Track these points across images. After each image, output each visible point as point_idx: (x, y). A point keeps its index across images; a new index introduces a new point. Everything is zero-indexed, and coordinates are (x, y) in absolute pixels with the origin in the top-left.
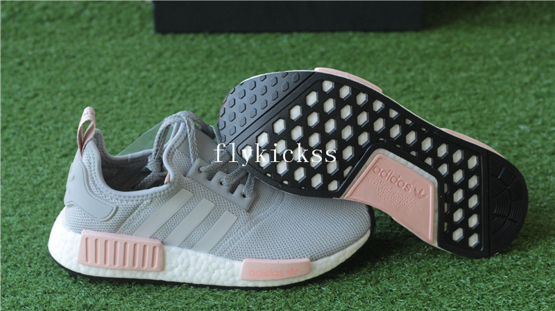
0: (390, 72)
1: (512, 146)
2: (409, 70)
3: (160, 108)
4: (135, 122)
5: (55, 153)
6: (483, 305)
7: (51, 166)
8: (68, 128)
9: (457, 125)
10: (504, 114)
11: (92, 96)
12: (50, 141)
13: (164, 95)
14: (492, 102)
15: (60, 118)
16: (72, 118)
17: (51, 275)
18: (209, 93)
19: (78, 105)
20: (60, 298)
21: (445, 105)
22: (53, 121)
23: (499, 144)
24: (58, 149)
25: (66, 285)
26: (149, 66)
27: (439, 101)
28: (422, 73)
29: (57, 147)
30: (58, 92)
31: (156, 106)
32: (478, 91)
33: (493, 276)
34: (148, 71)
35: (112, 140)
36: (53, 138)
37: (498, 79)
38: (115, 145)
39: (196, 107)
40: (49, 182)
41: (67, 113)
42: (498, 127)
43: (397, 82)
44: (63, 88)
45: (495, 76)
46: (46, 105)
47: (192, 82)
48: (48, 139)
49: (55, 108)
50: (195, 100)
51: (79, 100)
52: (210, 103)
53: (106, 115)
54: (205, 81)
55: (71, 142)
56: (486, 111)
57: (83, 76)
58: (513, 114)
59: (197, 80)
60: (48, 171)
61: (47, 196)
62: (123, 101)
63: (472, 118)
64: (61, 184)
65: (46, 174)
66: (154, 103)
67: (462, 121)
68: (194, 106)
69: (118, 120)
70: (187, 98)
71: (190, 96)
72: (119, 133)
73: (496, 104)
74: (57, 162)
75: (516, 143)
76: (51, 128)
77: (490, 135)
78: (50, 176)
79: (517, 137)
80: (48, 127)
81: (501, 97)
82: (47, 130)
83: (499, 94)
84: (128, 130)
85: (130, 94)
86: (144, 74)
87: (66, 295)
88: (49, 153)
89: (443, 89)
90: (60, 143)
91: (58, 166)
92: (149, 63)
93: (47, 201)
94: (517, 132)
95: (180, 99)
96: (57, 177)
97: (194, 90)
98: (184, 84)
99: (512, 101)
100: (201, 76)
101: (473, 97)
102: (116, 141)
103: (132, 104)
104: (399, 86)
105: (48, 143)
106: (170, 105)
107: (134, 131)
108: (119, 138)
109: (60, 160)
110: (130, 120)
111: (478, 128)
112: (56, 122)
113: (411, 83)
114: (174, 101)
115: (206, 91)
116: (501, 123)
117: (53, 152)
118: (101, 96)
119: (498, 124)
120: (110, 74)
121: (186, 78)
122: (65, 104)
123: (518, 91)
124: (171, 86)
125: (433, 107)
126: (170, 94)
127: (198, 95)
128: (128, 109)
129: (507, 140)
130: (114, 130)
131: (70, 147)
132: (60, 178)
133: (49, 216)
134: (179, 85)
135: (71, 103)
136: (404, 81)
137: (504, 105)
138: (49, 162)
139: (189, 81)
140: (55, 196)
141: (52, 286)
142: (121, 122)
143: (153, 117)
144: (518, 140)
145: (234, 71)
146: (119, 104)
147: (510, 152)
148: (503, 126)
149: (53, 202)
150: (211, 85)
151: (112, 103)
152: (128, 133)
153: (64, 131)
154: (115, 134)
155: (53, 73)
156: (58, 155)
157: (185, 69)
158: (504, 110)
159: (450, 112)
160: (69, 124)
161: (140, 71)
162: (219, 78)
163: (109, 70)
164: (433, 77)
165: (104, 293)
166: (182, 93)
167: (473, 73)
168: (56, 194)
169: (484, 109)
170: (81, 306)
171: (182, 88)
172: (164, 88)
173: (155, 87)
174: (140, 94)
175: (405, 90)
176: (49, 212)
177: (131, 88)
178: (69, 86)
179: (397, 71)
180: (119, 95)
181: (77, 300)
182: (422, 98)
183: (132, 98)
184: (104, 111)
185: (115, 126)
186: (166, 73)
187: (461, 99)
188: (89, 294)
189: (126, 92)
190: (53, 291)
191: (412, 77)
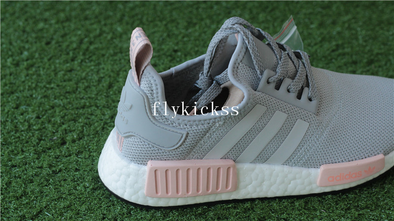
2: (334, 23)
3: (60, 75)
4: (31, 96)
13: (64, 57)
18: (115, 54)
26: (47, 14)
31: (56, 72)
34: (46, 20)
39: (101, 74)
43: (323, 40)
47: (95, 37)
50: (99, 64)
52: (116, 68)
54: (109, 37)
62: (17, 65)
66: (53, 67)
71: (94, 58)
84: (23, 108)
85: (26, 53)
86: (41, 25)
92: (46, 10)
97: (97, 49)
100: (106, 29)
103: (27, 69)
104: (326, 45)
106: (71, 70)
110: (27, 93)
113: (339, 42)
114: (76, 64)
115: (111, 51)
124: (71, 42)
126: (71, 55)
127: (103, 55)
128: (23, 75)
136: (331, 38)
139: (92, 35)
146: (13, 69)
150: (116, 41)
152: (23, 113)
157: (86, 18)
161: (36, 22)
164: (362, 33)
171: (84, 46)
172: (64, 45)
173: (53, 42)
174: (37, 55)
177: (27, 46)
179: (321, 25)
183: (27, 59)
186: (66, 24)
191: (339, 33)
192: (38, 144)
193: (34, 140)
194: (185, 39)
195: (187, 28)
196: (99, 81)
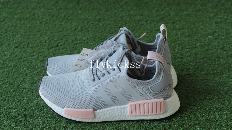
0: (154, 11)
1: (205, 45)
2: (162, 10)
3: (57, 26)
4: (46, 32)
5: (12, 46)
6: (191, 116)
7: (11, 52)
8: (18, 35)
9: (182, 35)
10: (202, 31)
11: (28, 21)
12: (10, 40)
13: (59, 20)
14: (197, 25)
15: (14, 30)
16: (20, 30)
17: (11, 101)
18: (78, 20)
19: (22, 25)
20: (14, 111)
21: (177, 26)
22: (11, 32)
23: (200, 44)
24: (14, 44)
25: (17, 105)
26: (52, 7)
27: (175, 24)
28: (168, 12)
29: (13, 43)
30: (14, 19)
31: (55, 25)
32: (191, 20)
33: (196, 103)
35: (37, 40)
36: (11, 39)
37: (200, 15)
38: (38, 43)
39: (72, 26)
40: (10, 59)
41: (18, 28)
42: (199, 36)
43: (157, 16)
44: (16, 17)
45: (199, 14)
46: (9, 24)
47: (71, 15)
48: (9, 40)
49: (12, 26)
50: (72, 23)
51: (23, 22)
52: (78, 24)
53: (34, 29)
54: (76, 14)
55: (19, 41)
56: (194, 29)
57: (24, 11)
58: (206, 31)
59: (73, 13)
60: (10, 54)
61: (9, 65)
62: (41, 23)
63: (188, 32)
64: (15, 60)
65: (8, 55)
66: (54, 24)
67: (184, 33)
68: (71, 25)
69: (39, 31)
70: (68, 22)
71: (70, 21)
72: (40, 37)
73: (199, 26)
74: (13, 50)
75: (207, 44)
76: (11, 35)
77: (196, 40)
78: (10, 56)
79: (207, 41)
80: (9, 34)
81: (201, 23)
82: (9, 35)
83: (200, 22)
84: (43, 36)
85: (44, 20)
86: (50, 11)
87: (17, 110)
88: (10, 46)
89: (177, 19)
90: (14, 42)
91: (14, 52)
92: (52, 6)
93: (9, 67)
94: (207, 39)
95: (65, 22)
96: (13, 57)
97: (71, 18)
98: (67, 15)
99: (206, 25)
100: (75, 12)
101: (189, 23)
102: (38, 41)
103: (45, 24)
104: (158, 17)
105: (9, 42)
106: (61, 25)
107: (46, 36)
108: (39, 40)
109: (14, 49)
110: (44, 32)
111: (191, 37)
112: (13, 32)
113: (163, 16)
114: (63, 23)
115: (76, 19)
116: (201, 35)
117: (12, 45)
118: (32, 21)
119: (199, 35)
120: (36, 11)
121: (68, 13)
122: (17, 24)
123: (208, 20)
124: (62, 16)
125: (172, 27)
126: (61, 20)
127: (73, 20)
128: (43, 27)
129: (203, 42)
130: (37, 36)
131: (19, 43)
132: (14, 57)
133: (10, 74)
134: (65, 16)
135: (20, 24)
136: (160, 15)
137: (202, 27)
138: (10, 50)
139: (69, 14)
140: (12, 65)
141: (11, 106)
142: (40, 33)
143: (54, 30)
144: (207, 42)
145: (88, 10)
146: (39, 24)
147: (204, 48)
148: (201, 36)
149: (11, 68)
150: (79, 16)
151: (36, 24)
152: (43, 37)
153: (16, 36)
154: (38, 37)
155: (11, 10)
156: (13, 47)
157: (67, 9)
158: (202, 29)
159: (179, 29)
160: (18, 33)
161: (48, 10)
162: (82, 13)
163: (35, 9)
164: (172, 13)
165: (33, 109)
166: (66, 20)
167: (189, 12)
168: (13, 64)
169: (194, 28)
170: (23, 114)
171: (66, 17)
172: (59, 17)
173: (55, 16)
174: (49, 20)
175: (160, 19)
176: (10, 72)
177: (45, 17)
178: (18, 16)
179: (157, 11)
180: (39, 20)
181: (21, 112)
182: (168, 23)
183: (45, 21)
184: (33, 27)
185: (38, 34)
186: (60, 11)
187: (184, 24)
188: (26, 109)
189: (43, 19)
190: (11, 108)
191: (164, 14)
192: (48, 46)
193: (47, 45)
194: (105, 15)
195: (105, 12)
196: (72, 28)
